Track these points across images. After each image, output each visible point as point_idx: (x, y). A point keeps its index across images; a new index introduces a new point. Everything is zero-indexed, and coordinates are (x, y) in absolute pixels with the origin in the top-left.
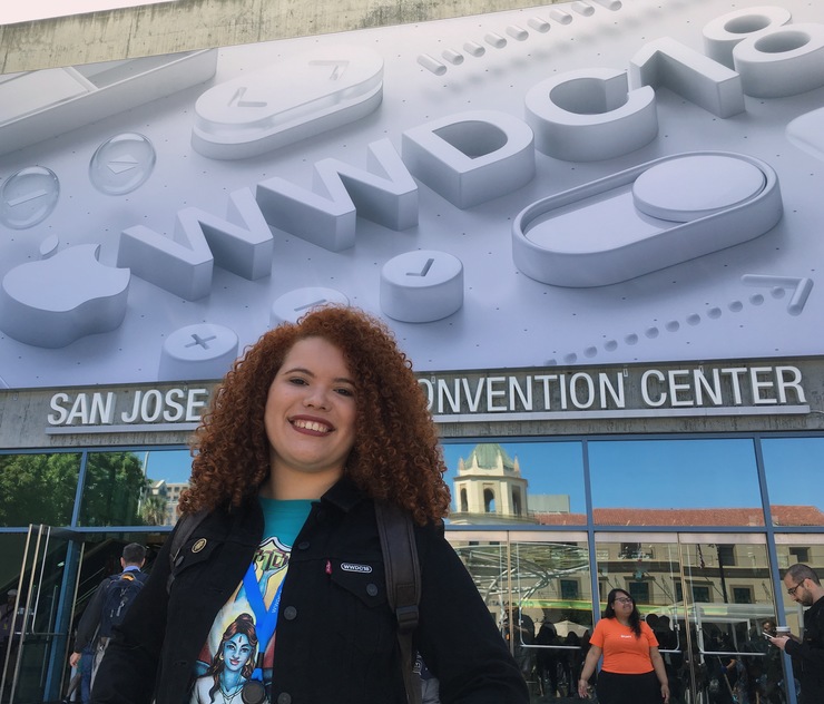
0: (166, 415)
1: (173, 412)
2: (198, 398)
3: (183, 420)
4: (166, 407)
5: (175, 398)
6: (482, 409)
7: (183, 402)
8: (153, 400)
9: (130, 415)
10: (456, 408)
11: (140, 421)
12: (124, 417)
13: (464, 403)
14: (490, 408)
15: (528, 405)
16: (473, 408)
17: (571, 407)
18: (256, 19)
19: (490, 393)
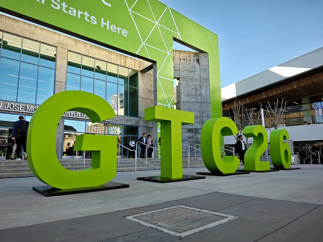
0: (15, 108)
1: (17, 108)
2: (22, 106)
3: (19, 110)
4: (15, 107)
5: (17, 105)
6: (73, 116)
7: (19, 107)
8: (12, 105)
9: (7, 107)
10: (69, 115)
11: (9, 108)
12: (5, 107)
13: (71, 114)
14: (74, 116)
15: (80, 116)
16: (72, 115)
17: (85, 117)
18: (33, 32)
19: (75, 114)
